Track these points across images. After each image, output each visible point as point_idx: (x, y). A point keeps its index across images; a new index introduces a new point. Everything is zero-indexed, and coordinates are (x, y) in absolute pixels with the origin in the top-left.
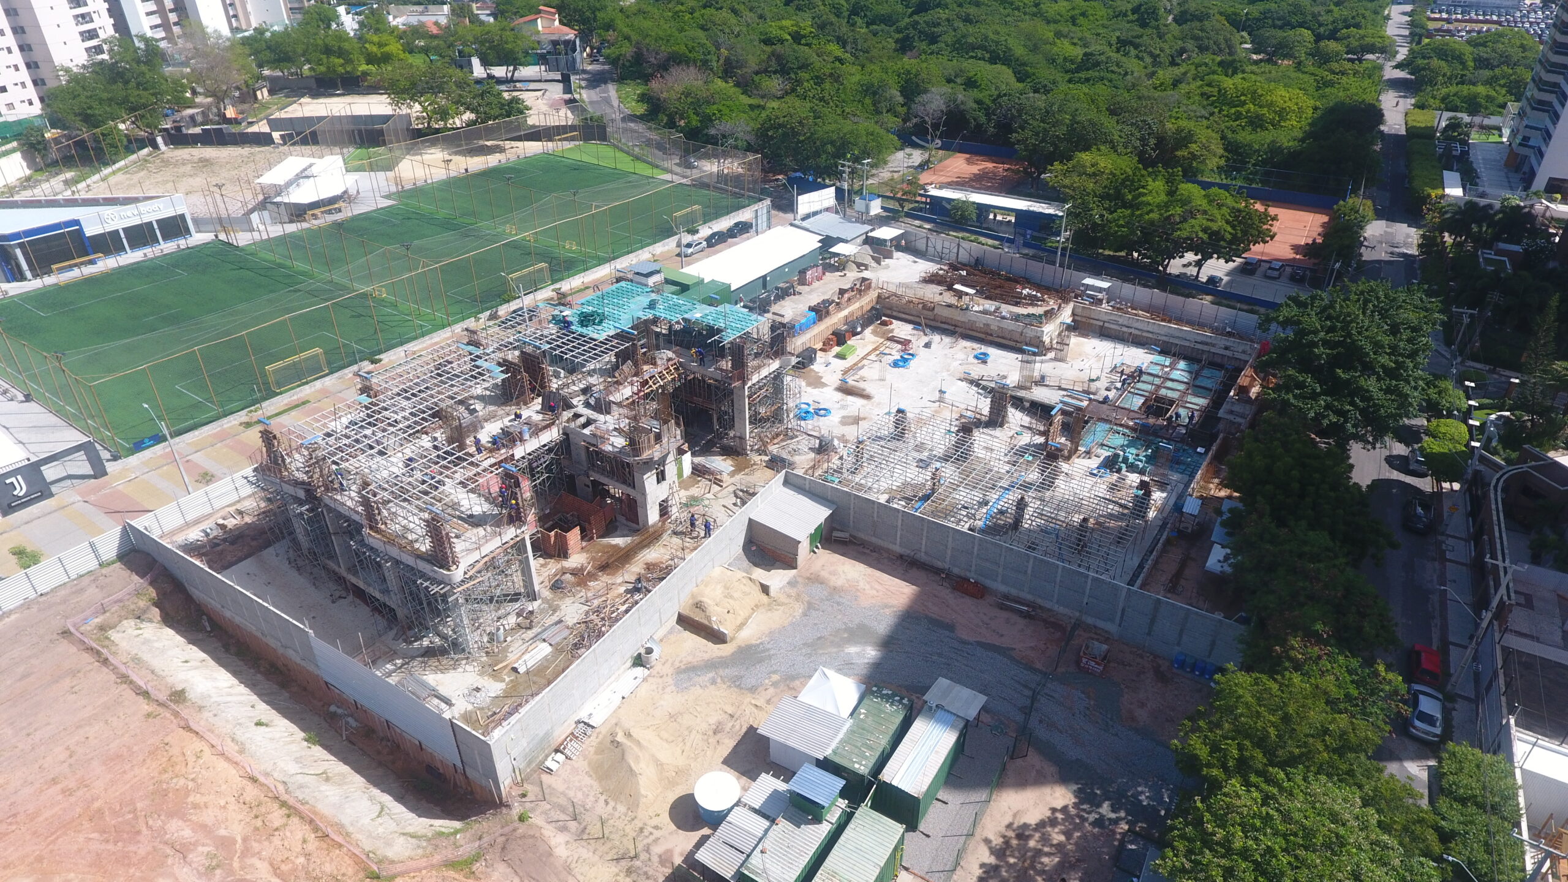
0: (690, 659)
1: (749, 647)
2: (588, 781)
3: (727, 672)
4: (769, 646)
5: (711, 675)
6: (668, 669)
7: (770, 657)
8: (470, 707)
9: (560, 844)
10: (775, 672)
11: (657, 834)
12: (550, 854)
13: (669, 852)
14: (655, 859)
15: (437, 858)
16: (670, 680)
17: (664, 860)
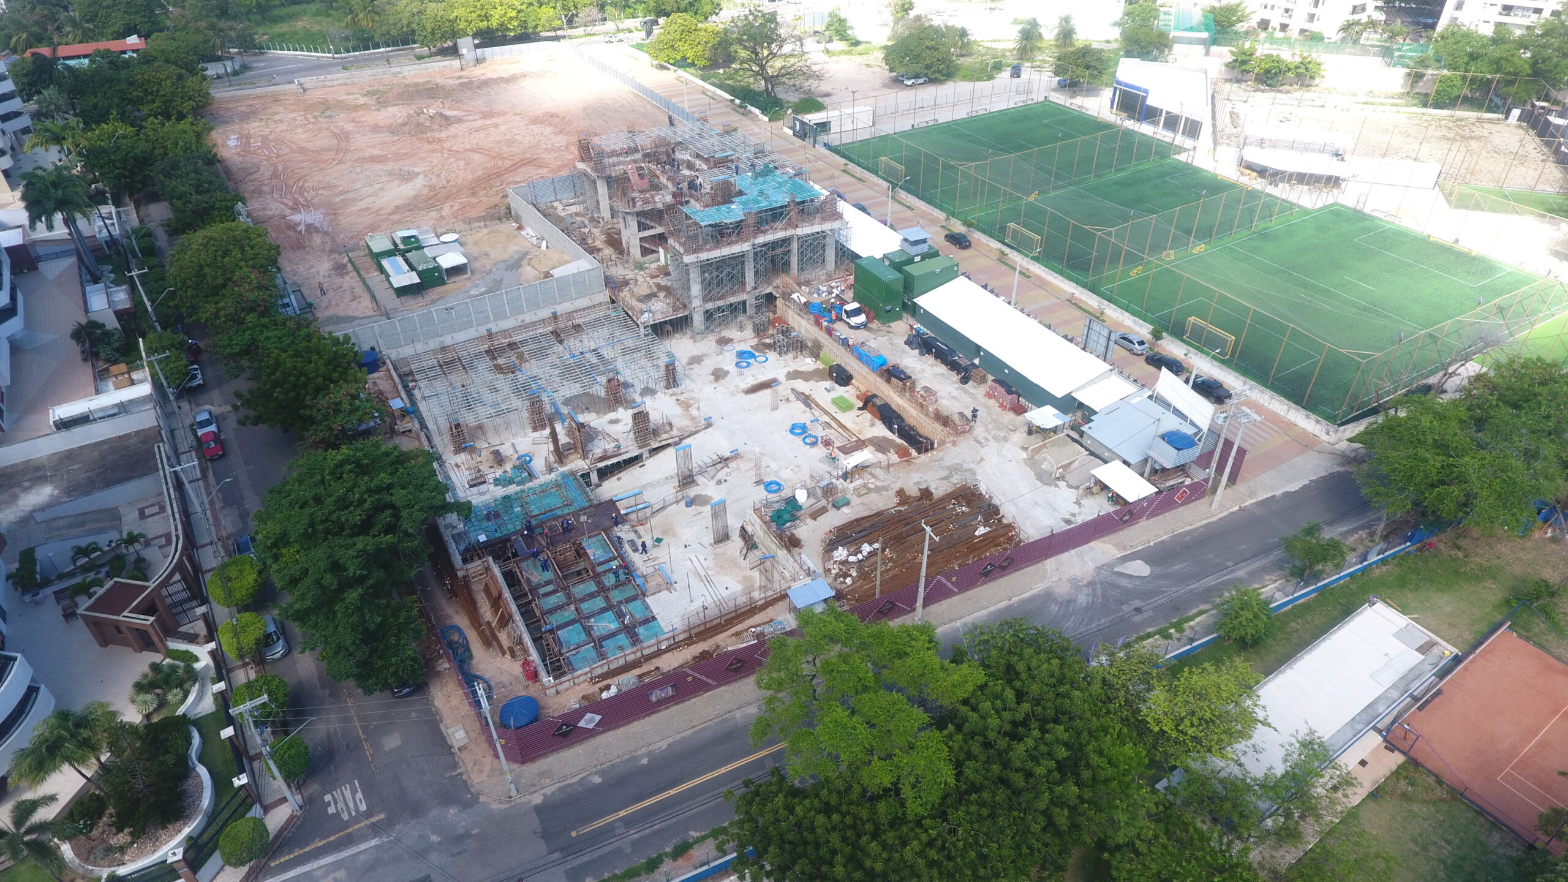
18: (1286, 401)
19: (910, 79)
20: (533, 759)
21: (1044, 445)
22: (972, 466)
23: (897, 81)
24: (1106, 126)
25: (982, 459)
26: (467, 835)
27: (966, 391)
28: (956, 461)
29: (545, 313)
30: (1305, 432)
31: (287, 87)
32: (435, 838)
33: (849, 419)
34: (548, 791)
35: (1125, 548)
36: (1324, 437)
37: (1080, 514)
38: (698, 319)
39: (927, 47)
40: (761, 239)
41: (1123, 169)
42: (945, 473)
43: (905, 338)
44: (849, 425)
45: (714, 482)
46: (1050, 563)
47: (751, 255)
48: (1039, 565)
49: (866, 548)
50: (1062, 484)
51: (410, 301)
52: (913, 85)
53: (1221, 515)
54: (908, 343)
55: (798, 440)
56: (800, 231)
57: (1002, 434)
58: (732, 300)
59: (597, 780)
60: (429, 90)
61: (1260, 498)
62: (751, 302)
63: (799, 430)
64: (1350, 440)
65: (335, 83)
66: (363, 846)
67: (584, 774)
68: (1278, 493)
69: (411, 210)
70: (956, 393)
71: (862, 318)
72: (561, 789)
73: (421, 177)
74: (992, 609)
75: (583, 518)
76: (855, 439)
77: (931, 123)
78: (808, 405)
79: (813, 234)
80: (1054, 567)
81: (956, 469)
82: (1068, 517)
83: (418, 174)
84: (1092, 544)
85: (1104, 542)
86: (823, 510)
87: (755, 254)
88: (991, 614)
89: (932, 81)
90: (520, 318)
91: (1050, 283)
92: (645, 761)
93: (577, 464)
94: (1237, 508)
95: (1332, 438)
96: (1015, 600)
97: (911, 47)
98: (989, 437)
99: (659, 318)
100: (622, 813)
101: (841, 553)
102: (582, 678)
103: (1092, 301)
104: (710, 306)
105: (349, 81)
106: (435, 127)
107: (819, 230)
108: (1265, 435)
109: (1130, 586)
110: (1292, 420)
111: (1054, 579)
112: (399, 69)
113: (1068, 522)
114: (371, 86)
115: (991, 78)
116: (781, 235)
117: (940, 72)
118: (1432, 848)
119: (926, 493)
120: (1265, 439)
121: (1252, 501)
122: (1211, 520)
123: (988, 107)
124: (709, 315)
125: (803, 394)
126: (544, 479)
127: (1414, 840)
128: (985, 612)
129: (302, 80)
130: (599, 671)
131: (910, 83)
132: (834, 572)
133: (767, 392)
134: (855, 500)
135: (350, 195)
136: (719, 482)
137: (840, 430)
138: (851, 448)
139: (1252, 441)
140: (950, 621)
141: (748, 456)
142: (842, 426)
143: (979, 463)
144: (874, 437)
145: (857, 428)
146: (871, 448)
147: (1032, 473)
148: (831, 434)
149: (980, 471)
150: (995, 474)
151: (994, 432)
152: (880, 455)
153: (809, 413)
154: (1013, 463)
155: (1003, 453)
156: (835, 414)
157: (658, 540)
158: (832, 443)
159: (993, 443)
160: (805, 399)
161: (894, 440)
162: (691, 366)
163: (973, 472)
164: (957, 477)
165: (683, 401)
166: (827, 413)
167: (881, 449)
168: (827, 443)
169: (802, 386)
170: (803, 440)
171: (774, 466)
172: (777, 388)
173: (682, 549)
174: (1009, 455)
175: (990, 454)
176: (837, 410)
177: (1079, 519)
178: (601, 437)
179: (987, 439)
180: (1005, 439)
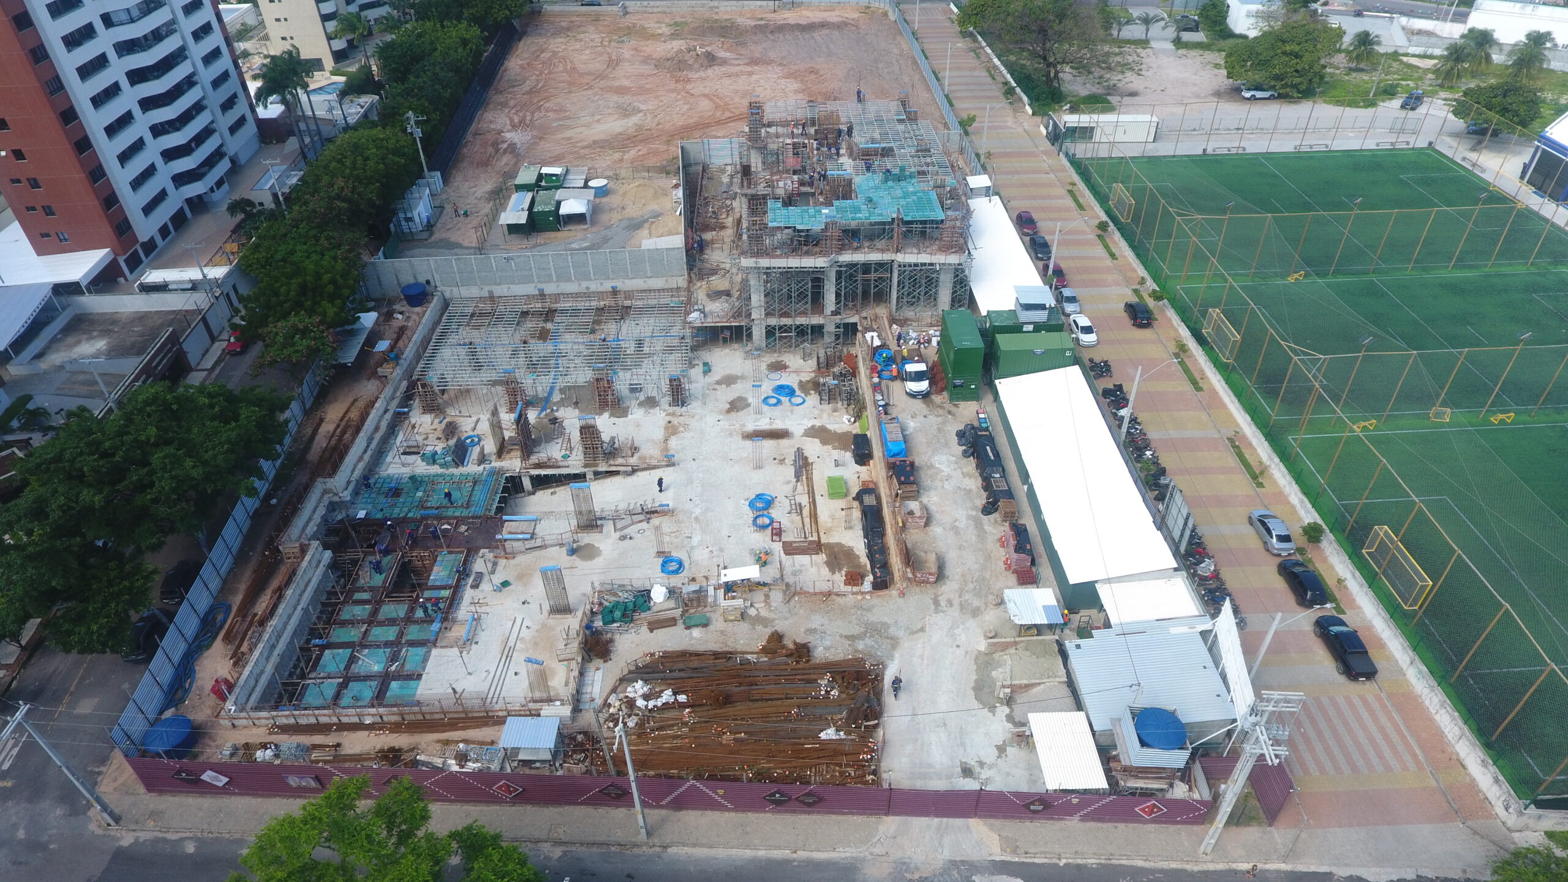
18: (1461, 723)
19: (1249, 90)
20: (161, 792)
21: (1016, 643)
22: (901, 633)
23: (1235, 93)
24: (1499, 198)
25: (922, 630)
26: (46, 847)
27: (979, 525)
28: (886, 619)
29: (607, 286)
30: (1473, 786)
31: (610, 8)
32: (21, 834)
33: (829, 509)
34: (143, 836)
35: (1014, 852)
36: (1499, 810)
37: (990, 767)
38: (758, 333)
39: (1284, 53)
40: (847, 257)
41: (1471, 267)
42: (856, 630)
43: (962, 427)
44: (823, 516)
45: (618, 534)
46: (890, 824)
47: (833, 275)
48: (873, 819)
49: (667, 696)
50: (1003, 710)
51: (516, 241)
52: (1253, 98)
53: (1211, 867)
54: (961, 435)
55: (749, 517)
56: (900, 258)
57: (976, 603)
58: (801, 320)
59: (190, 848)
60: (723, 28)
61: (1301, 868)
62: (830, 328)
63: (762, 504)
64: (1550, 835)
65: (655, 10)
67: (184, 835)
68: (1342, 872)
69: (602, 147)
70: (963, 522)
71: (924, 385)
72: (157, 840)
73: (641, 114)
74: (762, 853)
75: (463, 528)
76: (815, 538)
77: (1234, 151)
78: (798, 476)
79: (916, 265)
80: (892, 830)
81: (877, 630)
82: (972, 762)
83: (641, 111)
84: (972, 821)
85: (991, 828)
86: (672, 622)
87: (839, 274)
88: (754, 860)
89: (1282, 97)
90: (584, 284)
91: (1224, 406)
93: (513, 464)
94: (1246, 866)
95: (1512, 820)
96: (802, 854)
97: (1259, 49)
98: (956, 602)
99: (710, 322)
101: (638, 689)
102: (263, 722)
103: (1262, 450)
104: (773, 321)
105: (668, 10)
106: (696, 66)
107: (928, 261)
108: (1393, 763)
110: (1462, 755)
111: (878, 850)
112: (716, 4)
113: (967, 772)
114: (683, 17)
115: (1372, 104)
116: (875, 257)
117: (1293, 86)
119: (805, 650)
120: (1388, 768)
121: (1283, 867)
122: (1189, 867)
123: (1329, 143)
124: (770, 332)
125: (806, 458)
126: (470, 468)
128: (748, 853)
129: (627, 3)
130: (284, 721)
131: (1248, 95)
132: (612, 710)
133: (768, 444)
134: (718, 624)
135: (568, 122)
136: (623, 538)
137: (807, 521)
138: (797, 548)
139: (1360, 763)
140: (694, 845)
141: (681, 517)
142: (814, 516)
143: (914, 633)
144: (839, 545)
145: (829, 525)
146: (822, 557)
147: (974, 677)
148: (792, 522)
149: (905, 644)
150: (922, 657)
151: (967, 596)
152: (825, 571)
153: (791, 486)
154: (960, 652)
155: (957, 631)
156: (818, 498)
157: (505, 584)
158: (783, 534)
159: (954, 612)
160: (803, 466)
161: (858, 557)
162: (717, 387)
163: (895, 642)
164: (869, 642)
165: (674, 426)
166: (811, 493)
167: (833, 564)
168: (778, 533)
169: (813, 448)
170: (755, 519)
171: (695, 540)
172: (784, 442)
173: (518, 605)
174: (963, 637)
175: (939, 625)
176: (826, 494)
177: (985, 774)
178: (560, 441)
179: (950, 603)
180: (976, 613)
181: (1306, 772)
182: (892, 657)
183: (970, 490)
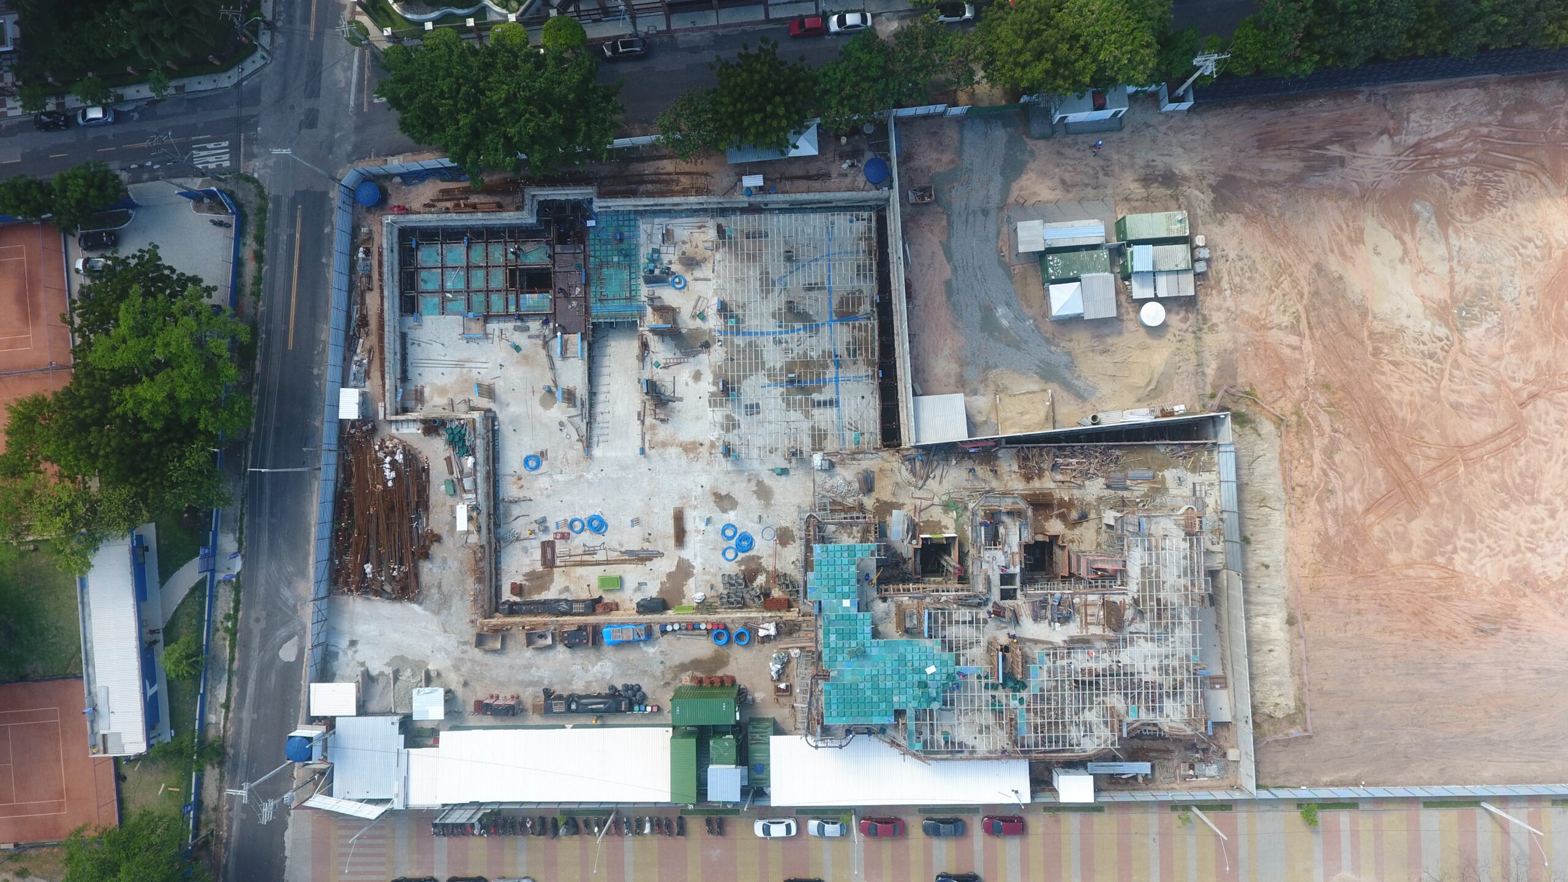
0: (1072, 402)
1: (1042, 377)
2: (1176, 386)
3: (1069, 377)
4: (1034, 368)
5: (1076, 382)
6: (1088, 406)
7: (1041, 361)
8: (1189, 473)
9: (1211, 370)
10: (1050, 351)
11: (1177, 333)
12: (1219, 368)
13: (1181, 321)
14: (1188, 323)
15: (1258, 409)
16: (1093, 400)
17: (1185, 320)
22: (443, 617)
25: (446, 631)
26: (330, 151)
27: (533, 684)
28: (454, 608)
32: (337, 135)
33: (589, 577)
43: (646, 690)
44: (582, 571)
45: (564, 420)
49: (393, 474)
50: (388, 670)
54: (637, 688)
55: (584, 515)
57: (464, 669)
63: (597, 525)
66: (352, 97)
70: (536, 672)
76: (558, 564)
78: (628, 552)
81: (445, 603)
86: (450, 471)
92: (324, 260)
98: (464, 656)
100: (298, 236)
109: (278, 633)
113: (353, 643)
118: (55, 632)
119: (426, 556)
125: (650, 560)
126: (644, 291)
127: (62, 628)
132: (388, 442)
133: (671, 530)
134: (449, 502)
136: (561, 424)
137: (578, 558)
138: (548, 551)
141: (584, 464)
142: (582, 564)
143: (443, 625)
144: (552, 581)
145: (572, 575)
146: (539, 568)
147: (410, 658)
148: (576, 547)
149: (435, 619)
150: (426, 628)
151: (469, 664)
152: (527, 570)
153: (617, 547)
154: (429, 653)
155: (443, 653)
156: (603, 567)
157: (517, 348)
158: (563, 541)
159: (457, 653)
160: (642, 557)
161: (539, 593)
162: (753, 483)
163: (437, 612)
164: (437, 596)
165: (696, 448)
166: (608, 562)
167: (532, 576)
168: (565, 537)
169: (664, 566)
170: (580, 520)
171: (559, 477)
172: (672, 542)
173: (500, 361)
174: (439, 656)
175: (450, 642)
176: (607, 574)
177: (350, 653)
178: (678, 355)
179: (465, 652)
180: (456, 668)
181: (340, 828)
182: (426, 609)
183: (571, 684)
